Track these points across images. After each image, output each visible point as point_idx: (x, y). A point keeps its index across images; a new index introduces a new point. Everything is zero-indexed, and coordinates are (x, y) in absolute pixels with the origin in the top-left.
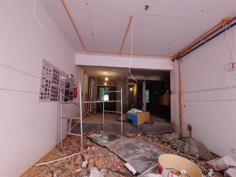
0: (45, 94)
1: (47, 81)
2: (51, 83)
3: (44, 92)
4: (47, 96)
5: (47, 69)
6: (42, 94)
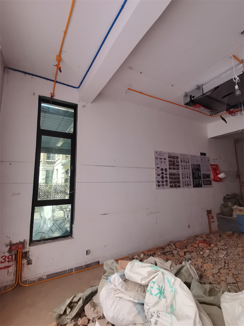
0: (163, 182)
1: (162, 169)
2: (168, 170)
3: (161, 180)
4: (165, 183)
5: (160, 158)
6: (159, 182)
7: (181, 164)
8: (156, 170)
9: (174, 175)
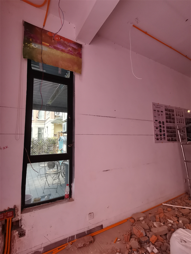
0: (161, 135)
1: (160, 122)
2: (165, 123)
3: (159, 133)
4: (163, 137)
5: (158, 111)
6: (157, 135)
7: (177, 118)
8: (155, 122)
9: (171, 128)
